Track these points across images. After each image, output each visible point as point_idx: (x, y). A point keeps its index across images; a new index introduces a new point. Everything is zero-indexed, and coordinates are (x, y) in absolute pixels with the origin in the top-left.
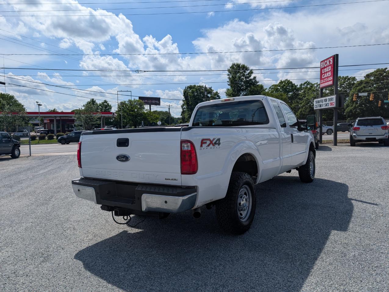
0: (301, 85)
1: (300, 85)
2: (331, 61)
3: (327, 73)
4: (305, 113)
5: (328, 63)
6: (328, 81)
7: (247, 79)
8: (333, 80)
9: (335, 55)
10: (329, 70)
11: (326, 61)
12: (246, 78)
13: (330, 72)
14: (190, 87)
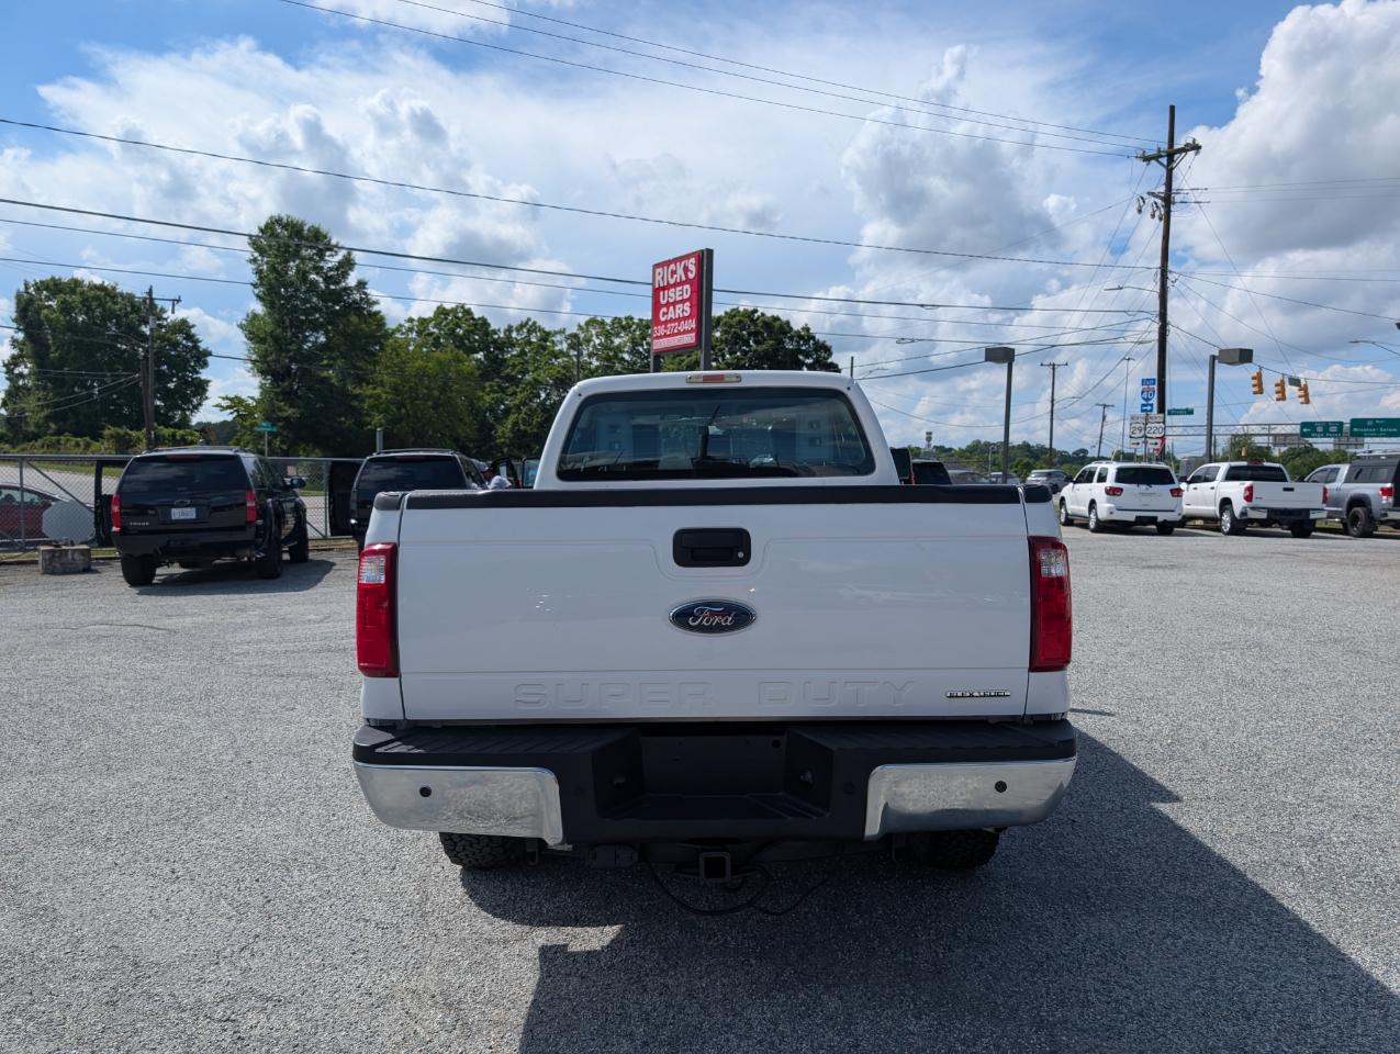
0: (509, 330)
1: (506, 331)
2: (692, 268)
3: (677, 306)
4: (528, 428)
5: (680, 271)
6: (679, 333)
7: (333, 287)
8: (698, 331)
9: (702, 251)
10: (686, 296)
11: (672, 267)
12: (327, 279)
13: (688, 304)
14: (54, 287)
